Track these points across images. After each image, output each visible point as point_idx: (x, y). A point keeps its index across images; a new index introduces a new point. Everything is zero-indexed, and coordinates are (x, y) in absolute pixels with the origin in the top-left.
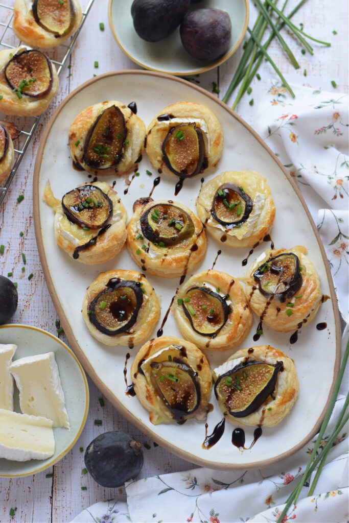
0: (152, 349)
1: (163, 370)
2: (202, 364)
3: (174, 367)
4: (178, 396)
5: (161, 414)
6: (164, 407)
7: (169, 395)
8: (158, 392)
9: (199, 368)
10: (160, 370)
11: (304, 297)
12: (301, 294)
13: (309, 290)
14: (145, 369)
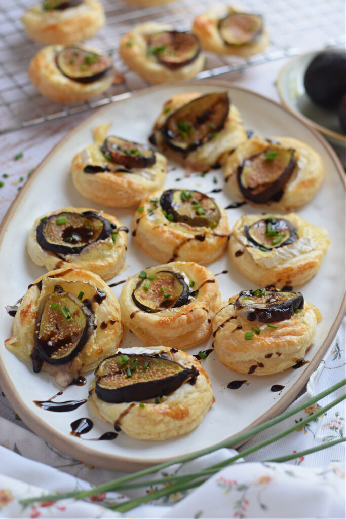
0: (70, 273)
1: (63, 299)
2: (109, 325)
3: (77, 305)
4: (56, 336)
5: (22, 341)
6: (31, 336)
7: (47, 328)
8: (38, 316)
9: (104, 326)
10: (61, 297)
11: (280, 331)
12: (278, 326)
13: (289, 329)
14: (45, 285)
